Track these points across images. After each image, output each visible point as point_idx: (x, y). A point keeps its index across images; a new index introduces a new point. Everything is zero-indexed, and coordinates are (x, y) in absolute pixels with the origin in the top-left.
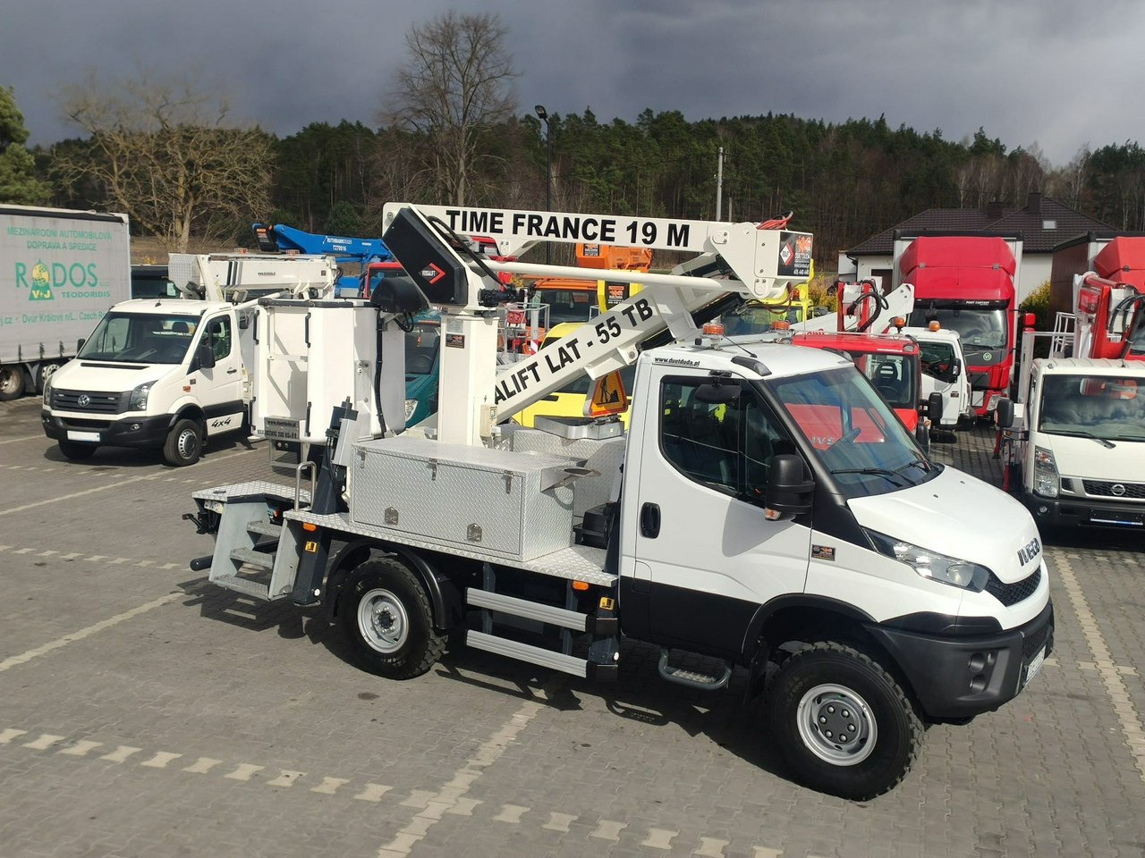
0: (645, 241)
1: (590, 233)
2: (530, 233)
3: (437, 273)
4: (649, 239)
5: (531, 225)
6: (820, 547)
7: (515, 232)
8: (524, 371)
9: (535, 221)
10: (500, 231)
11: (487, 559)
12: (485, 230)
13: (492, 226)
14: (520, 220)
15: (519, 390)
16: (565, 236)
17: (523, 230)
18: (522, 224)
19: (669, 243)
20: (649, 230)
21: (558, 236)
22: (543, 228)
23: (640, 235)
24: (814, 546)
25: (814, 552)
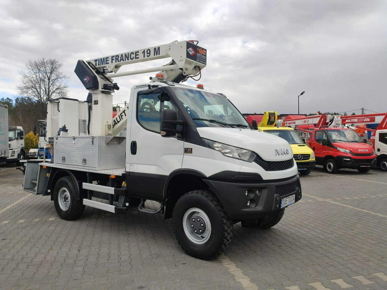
0: (148, 56)
1: (132, 57)
2: (116, 62)
3: (88, 79)
4: (148, 55)
5: (116, 59)
6: (187, 148)
7: (112, 63)
8: (122, 113)
9: (117, 57)
10: (108, 63)
11: (88, 171)
12: (104, 64)
13: (106, 62)
14: (113, 58)
15: (121, 120)
16: (125, 60)
17: (114, 61)
18: (114, 59)
19: (154, 55)
20: (148, 52)
21: (123, 61)
22: (119, 59)
23: (146, 54)
24: (185, 148)
25: (185, 151)
